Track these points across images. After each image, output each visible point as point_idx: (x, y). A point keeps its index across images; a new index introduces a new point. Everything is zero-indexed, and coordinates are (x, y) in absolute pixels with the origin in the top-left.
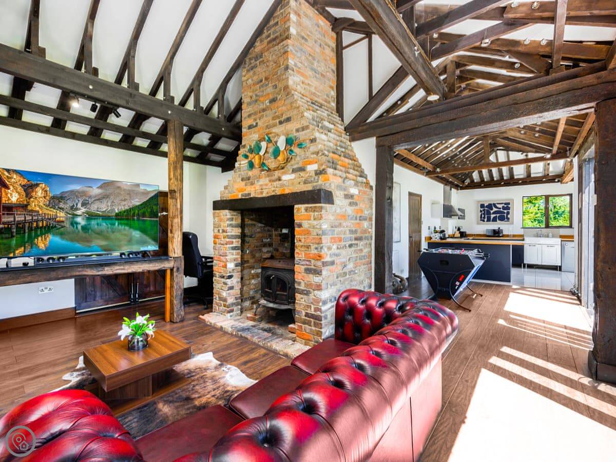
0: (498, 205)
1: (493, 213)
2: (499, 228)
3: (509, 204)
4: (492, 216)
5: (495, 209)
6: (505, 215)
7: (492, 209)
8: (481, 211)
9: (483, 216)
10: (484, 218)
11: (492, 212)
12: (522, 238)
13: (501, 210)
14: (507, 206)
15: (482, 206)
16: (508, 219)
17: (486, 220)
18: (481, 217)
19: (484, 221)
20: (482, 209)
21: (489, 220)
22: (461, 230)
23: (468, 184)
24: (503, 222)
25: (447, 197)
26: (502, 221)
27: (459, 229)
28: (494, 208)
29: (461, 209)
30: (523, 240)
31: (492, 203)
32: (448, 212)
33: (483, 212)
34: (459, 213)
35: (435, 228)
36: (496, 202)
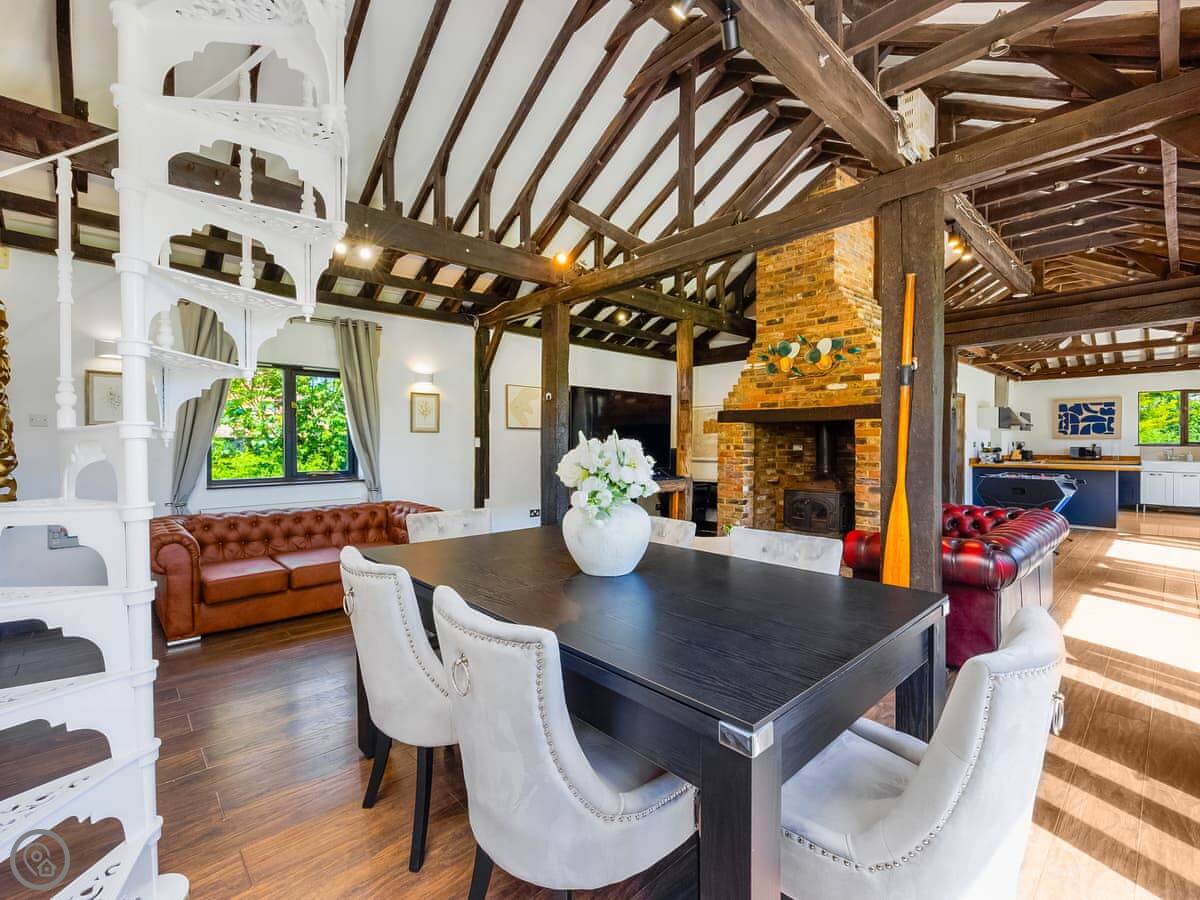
0: (1090, 406)
1: (1084, 420)
2: (1094, 445)
3: (1113, 404)
4: (1082, 425)
5: (1086, 414)
6: (1106, 423)
7: (1081, 413)
8: (1060, 417)
9: (1064, 425)
10: (1066, 427)
11: (1080, 417)
12: (1137, 460)
13: (1099, 415)
14: (1109, 409)
15: (1063, 408)
16: (1111, 429)
17: (1069, 431)
18: (1060, 427)
19: (1066, 433)
20: (1062, 413)
21: (1075, 431)
22: (1024, 448)
23: (1038, 371)
24: (1102, 435)
25: (1000, 393)
26: (1099, 433)
27: (1019, 447)
28: (1084, 411)
29: (1025, 414)
30: (1140, 464)
31: (1081, 402)
32: (1006, 419)
33: (1064, 418)
34: (1024, 421)
35: (983, 445)
36: (1088, 402)
